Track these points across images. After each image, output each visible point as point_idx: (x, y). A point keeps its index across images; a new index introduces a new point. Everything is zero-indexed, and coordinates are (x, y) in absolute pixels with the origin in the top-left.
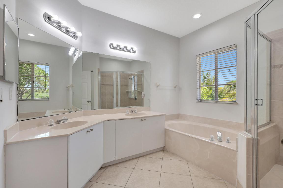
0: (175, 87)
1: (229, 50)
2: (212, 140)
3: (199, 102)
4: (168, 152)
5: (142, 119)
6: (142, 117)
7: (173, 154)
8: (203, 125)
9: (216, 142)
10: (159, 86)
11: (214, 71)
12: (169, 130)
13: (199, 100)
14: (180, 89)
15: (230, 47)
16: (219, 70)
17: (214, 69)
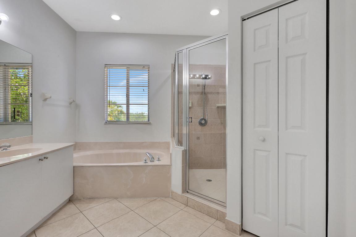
0: (71, 103)
1: (142, 69)
2: (146, 163)
3: (107, 124)
4: (80, 200)
5: (41, 158)
6: (42, 155)
7: (92, 199)
8: (115, 151)
9: (150, 163)
10: (48, 100)
11: (126, 88)
12: (82, 166)
13: (107, 122)
14: (77, 106)
15: (144, 66)
16: (130, 88)
17: (126, 85)
